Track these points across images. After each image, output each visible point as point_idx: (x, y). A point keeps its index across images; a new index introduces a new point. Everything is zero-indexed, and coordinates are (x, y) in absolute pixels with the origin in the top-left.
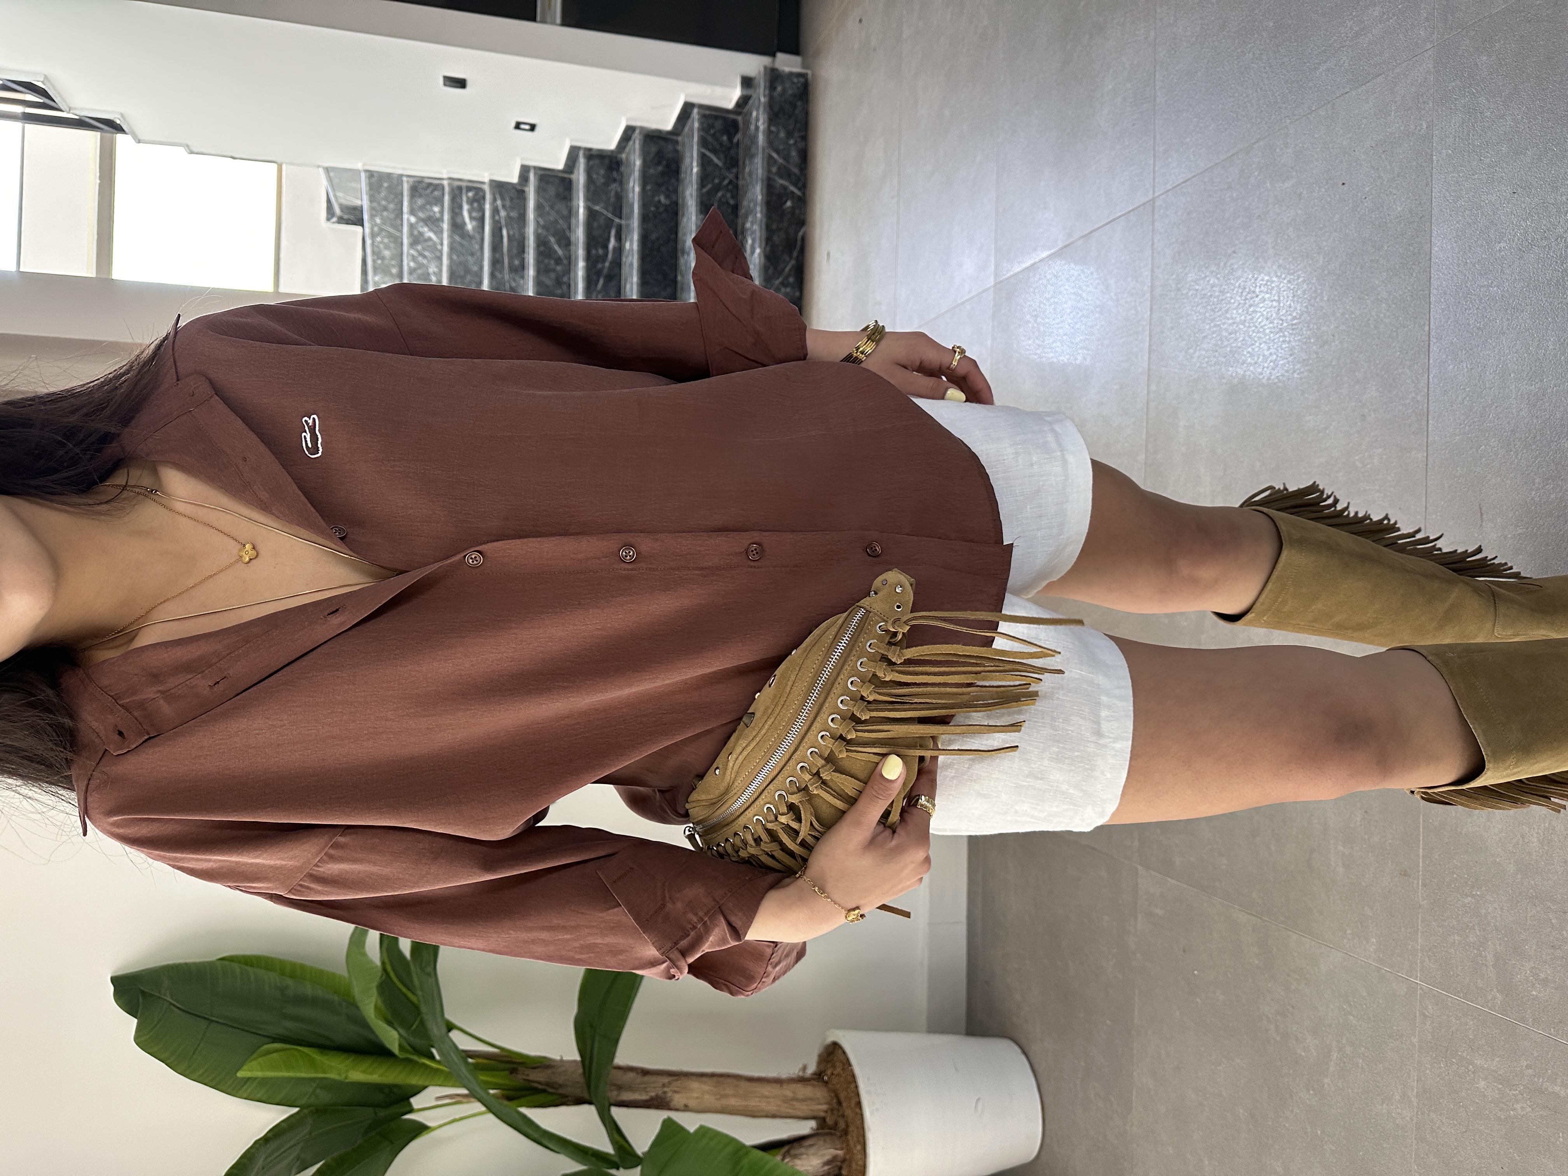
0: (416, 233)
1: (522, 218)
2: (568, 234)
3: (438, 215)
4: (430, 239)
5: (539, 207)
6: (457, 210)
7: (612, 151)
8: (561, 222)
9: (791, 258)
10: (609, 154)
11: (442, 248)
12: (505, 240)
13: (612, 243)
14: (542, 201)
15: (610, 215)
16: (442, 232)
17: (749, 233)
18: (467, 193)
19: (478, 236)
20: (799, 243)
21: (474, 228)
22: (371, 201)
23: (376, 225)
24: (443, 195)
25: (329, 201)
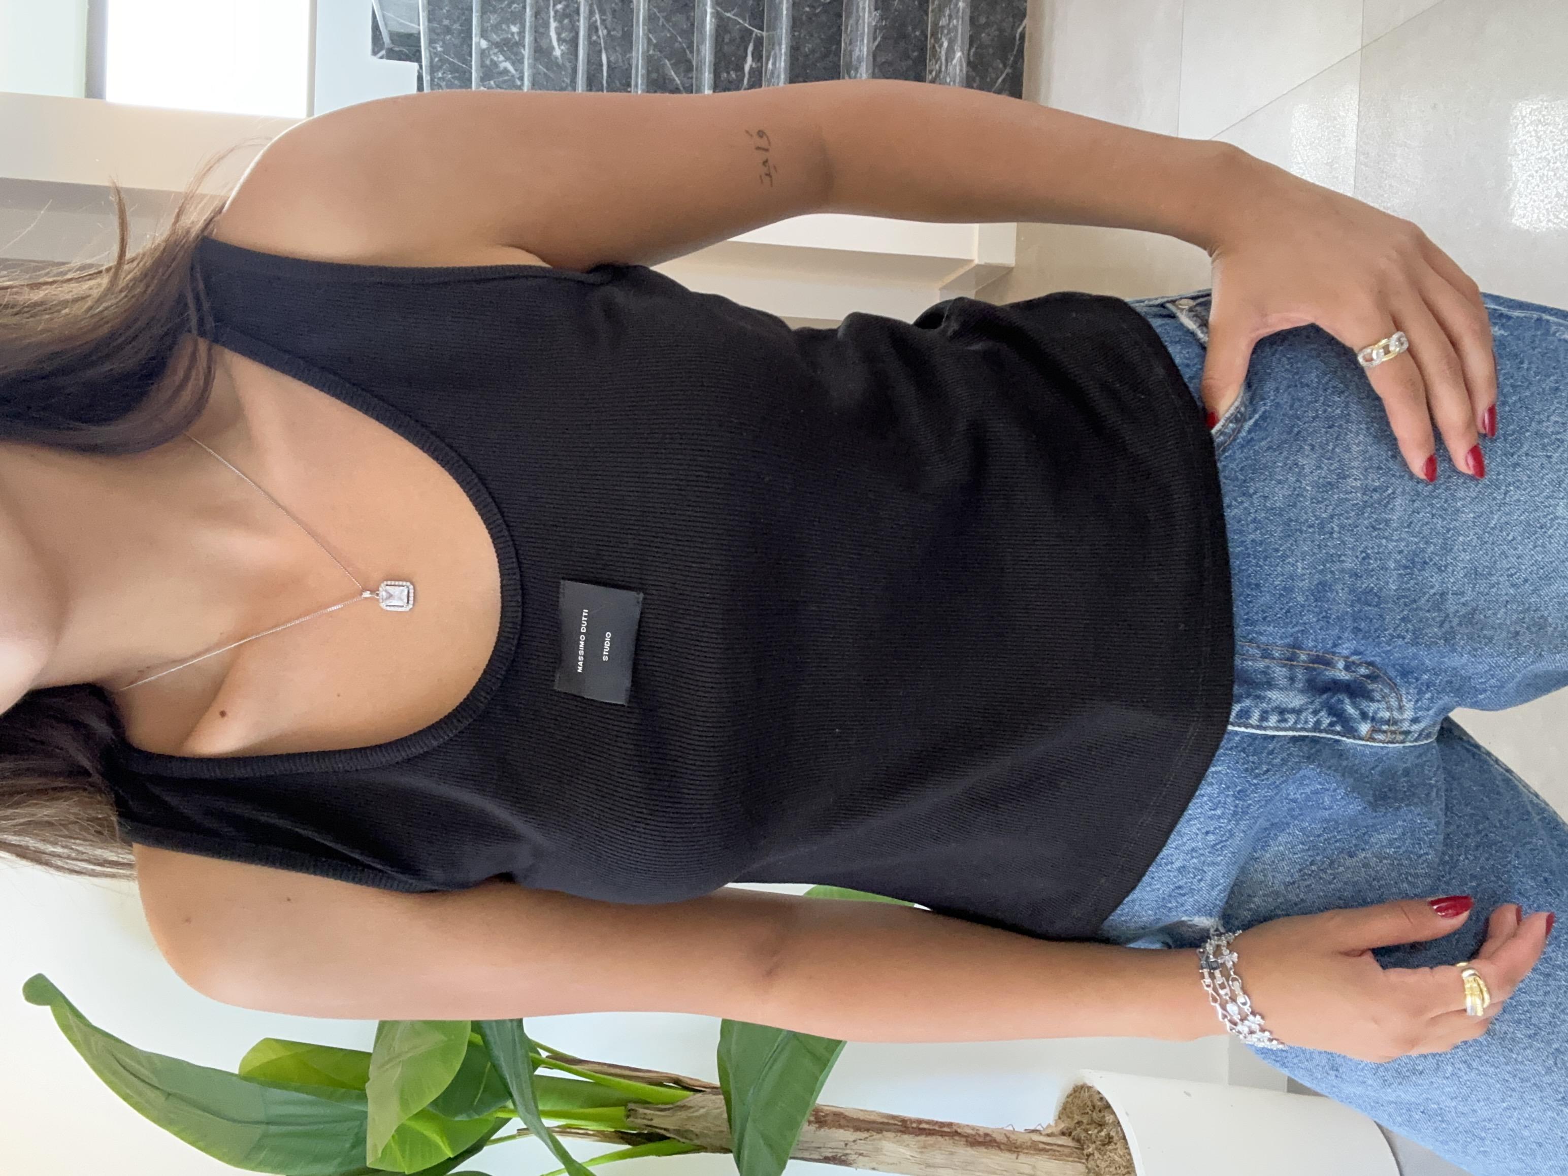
0: (488, 62)
1: (627, 39)
2: (689, 56)
3: (517, 38)
4: (506, 71)
5: (651, 18)
6: (542, 30)
8: (679, 39)
9: (1005, 66)
11: (523, 84)
12: (605, 68)
13: (749, 63)
14: (655, 10)
15: (747, 25)
16: (521, 61)
17: (946, 31)
18: (554, 5)
19: (568, 65)
20: (1017, 42)
21: (562, 55)
22: (430, 21)
23: (436, 57)
24: (524, 7)
25: (375, 28)
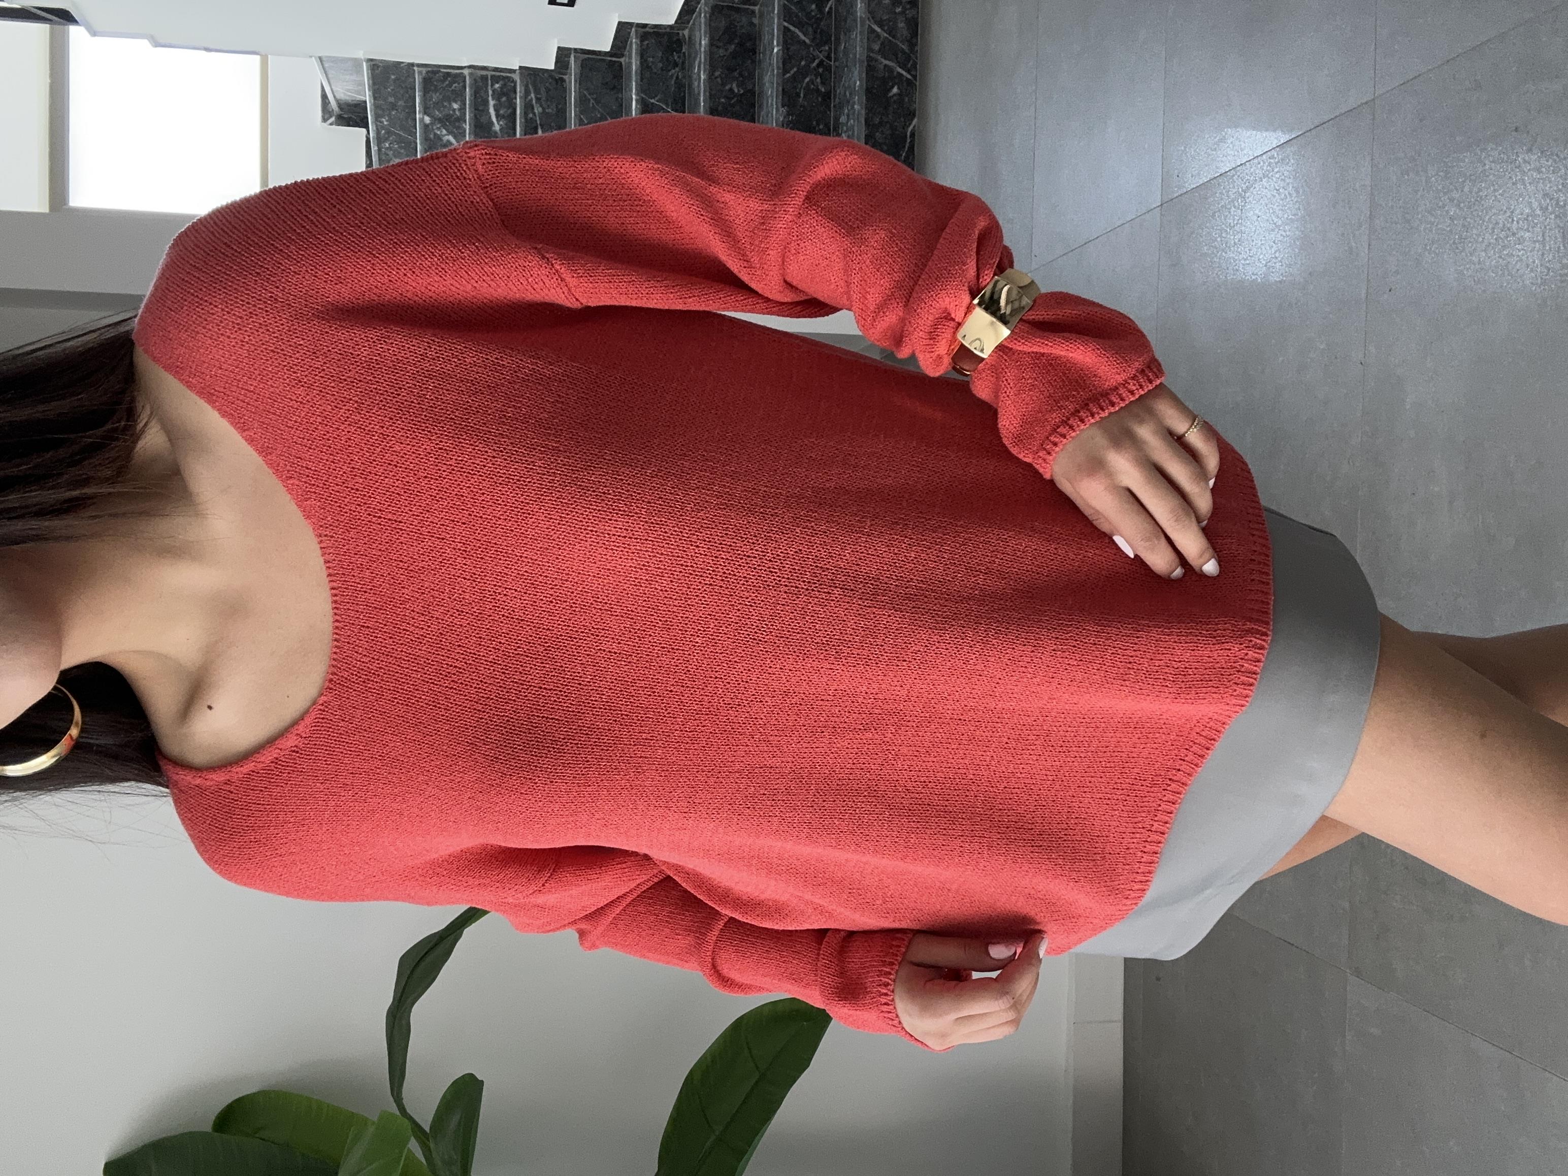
0: (432, 136)
1: (561, 115)
3: (457, 113)
6: (481, 107)
7: (670, 26)
10: (668, 30)
14: (585, 92)
16: (463, 134)
18: (492, 85)
21: (500, 130)
22: (375, 98)
23: (383, 127)
24: (464, 87)
